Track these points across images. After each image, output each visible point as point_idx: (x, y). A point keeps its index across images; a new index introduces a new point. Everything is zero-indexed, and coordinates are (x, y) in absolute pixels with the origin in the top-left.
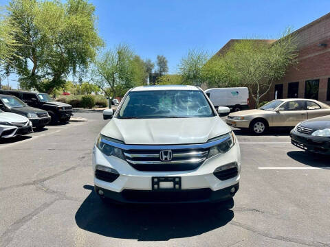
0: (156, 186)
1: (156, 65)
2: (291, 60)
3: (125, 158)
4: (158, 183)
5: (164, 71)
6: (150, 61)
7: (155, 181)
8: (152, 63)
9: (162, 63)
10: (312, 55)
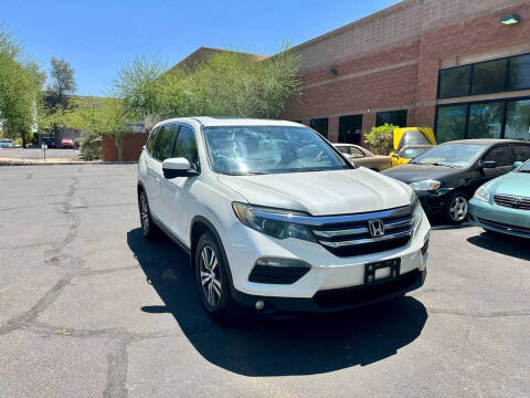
0: (370, 277)
1: (49, 75)
2: (291, 88)
3: (318, 239)
4: (373, 273)
5: (67, 88)
6: (35, 67)
7: (369, 270)
8: (40, 71)
9: (63, 73)
10: (318, 84)
